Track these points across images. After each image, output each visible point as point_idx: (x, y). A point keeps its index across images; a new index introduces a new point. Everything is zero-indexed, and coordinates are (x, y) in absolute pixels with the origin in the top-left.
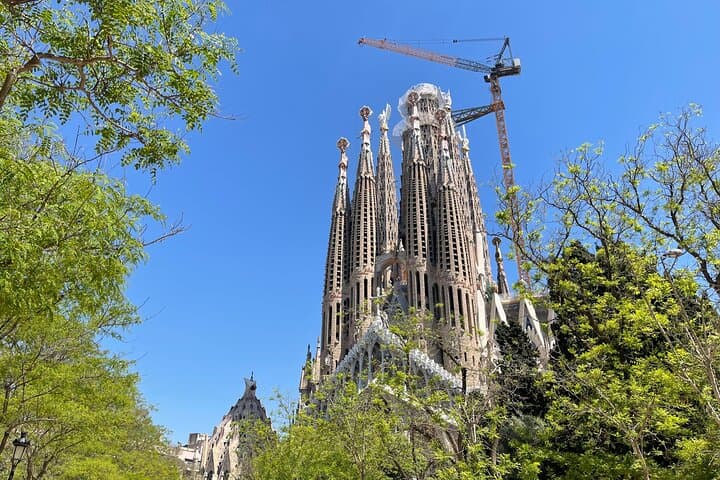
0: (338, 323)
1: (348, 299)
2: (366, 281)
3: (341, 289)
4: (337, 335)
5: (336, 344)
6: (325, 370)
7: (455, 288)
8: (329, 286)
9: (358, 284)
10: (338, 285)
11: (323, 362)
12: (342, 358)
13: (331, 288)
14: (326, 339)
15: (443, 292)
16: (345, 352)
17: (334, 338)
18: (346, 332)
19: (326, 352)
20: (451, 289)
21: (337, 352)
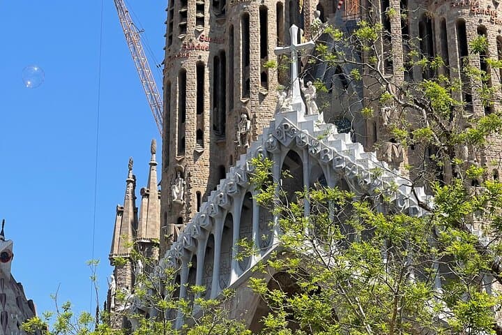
0: (200, 109)
1: (223, 53)
2: (264, 12)
3: (206, 30)
4: (200, 135)
5: (197, 155)
6: (172, 213)
7: (472, 24)
8: (178, 23)
9: (246, 19)
10: (200, 21)
11: (165, 194)
12: (212, 187)
13: (183, 28)
14: (173, 145)
15: (444, 36)
16: (219, 172)
17: (191, 140)
18: (219, 128)
19: (173, 172)
20: (462, 26)
21: (200, 172)
